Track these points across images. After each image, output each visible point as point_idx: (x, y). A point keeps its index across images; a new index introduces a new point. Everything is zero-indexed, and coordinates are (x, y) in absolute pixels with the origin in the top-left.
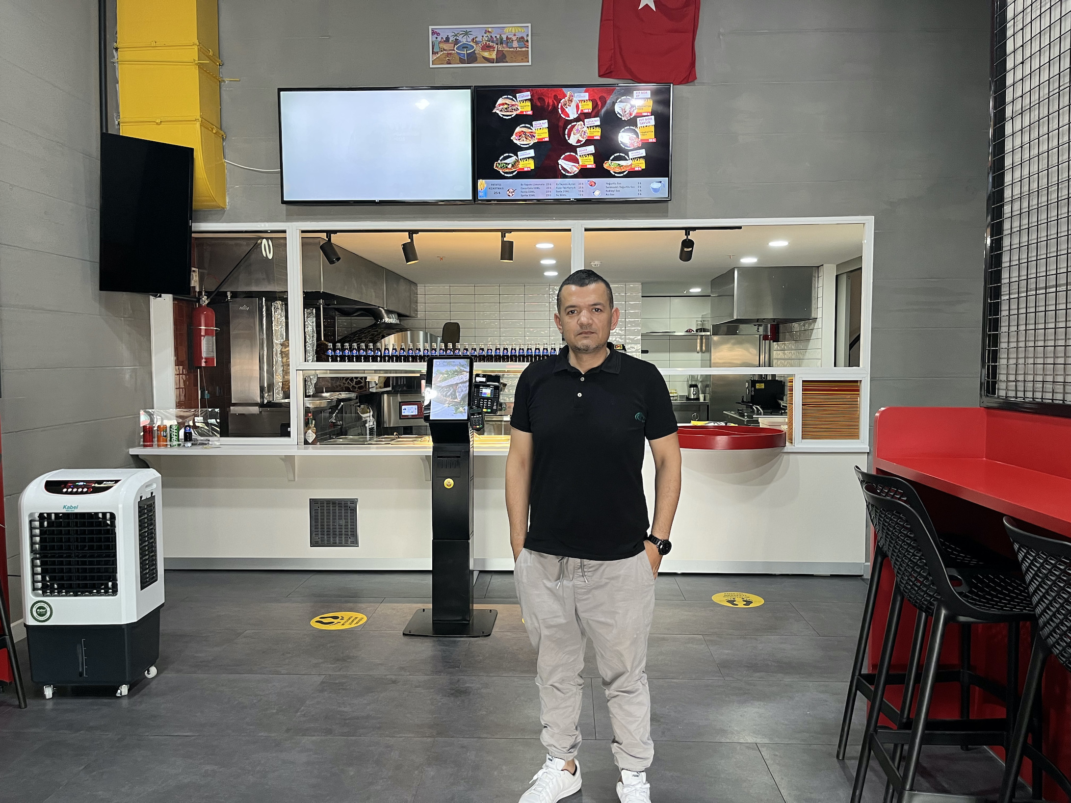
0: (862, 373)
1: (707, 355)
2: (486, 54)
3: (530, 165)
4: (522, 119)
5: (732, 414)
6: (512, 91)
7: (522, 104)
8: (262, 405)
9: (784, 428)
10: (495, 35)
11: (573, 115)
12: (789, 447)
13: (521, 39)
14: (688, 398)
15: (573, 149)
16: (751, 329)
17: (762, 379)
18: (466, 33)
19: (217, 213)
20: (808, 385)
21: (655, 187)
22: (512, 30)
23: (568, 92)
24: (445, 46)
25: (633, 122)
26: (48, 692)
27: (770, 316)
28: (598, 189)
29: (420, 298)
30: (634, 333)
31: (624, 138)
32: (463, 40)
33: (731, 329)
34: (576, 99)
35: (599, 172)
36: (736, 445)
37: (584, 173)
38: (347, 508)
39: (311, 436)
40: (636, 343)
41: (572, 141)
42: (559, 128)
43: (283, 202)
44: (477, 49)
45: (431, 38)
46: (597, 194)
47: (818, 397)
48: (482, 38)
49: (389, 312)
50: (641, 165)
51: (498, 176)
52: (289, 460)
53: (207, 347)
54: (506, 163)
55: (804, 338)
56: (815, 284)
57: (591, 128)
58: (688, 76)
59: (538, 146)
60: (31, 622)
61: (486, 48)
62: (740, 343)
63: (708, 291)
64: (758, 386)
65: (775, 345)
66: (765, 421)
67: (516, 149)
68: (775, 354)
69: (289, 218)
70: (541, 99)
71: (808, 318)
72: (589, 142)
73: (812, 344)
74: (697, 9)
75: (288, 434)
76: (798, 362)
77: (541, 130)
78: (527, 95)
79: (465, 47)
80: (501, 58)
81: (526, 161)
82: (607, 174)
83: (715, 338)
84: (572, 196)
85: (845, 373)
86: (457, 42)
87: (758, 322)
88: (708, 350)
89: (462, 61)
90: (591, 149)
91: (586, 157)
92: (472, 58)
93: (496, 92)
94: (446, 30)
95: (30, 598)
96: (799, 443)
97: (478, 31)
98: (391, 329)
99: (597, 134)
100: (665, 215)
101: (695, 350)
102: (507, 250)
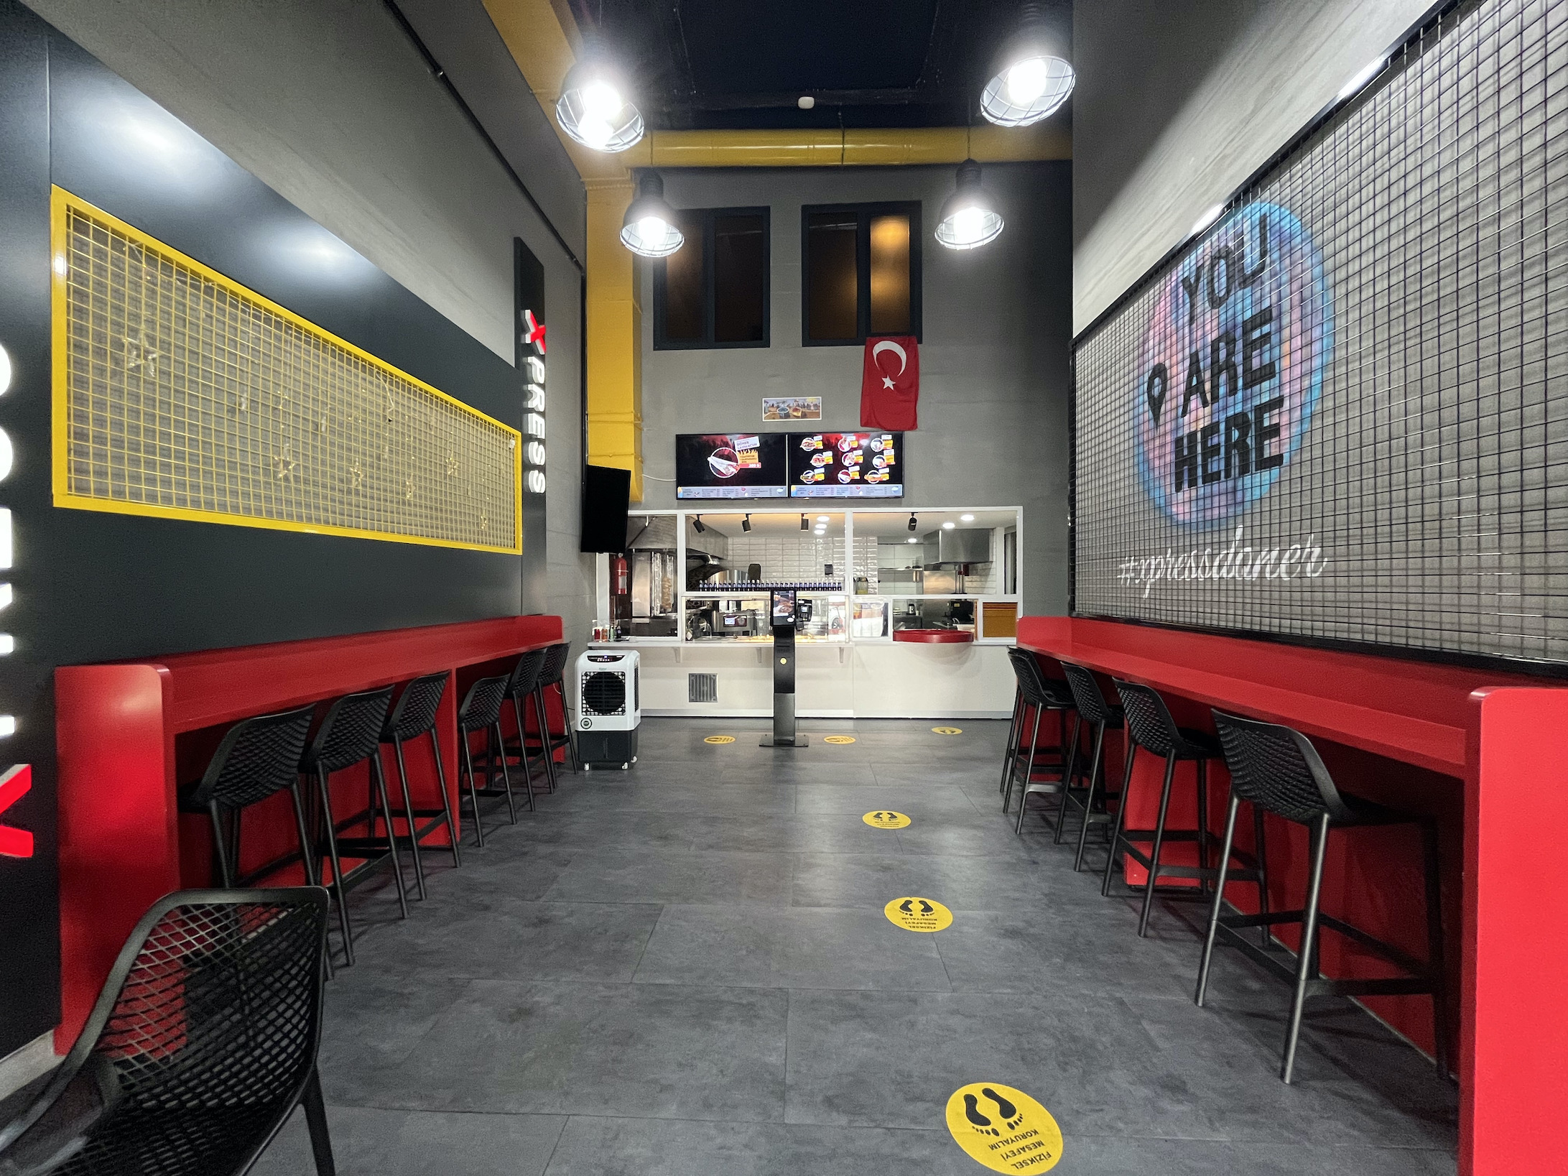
0: (1018, 598)
1: (920, 584)
2: (795, 414)
3: (822, 477)
4: (816, 451)
5: (939, 624)
6: (811, 435)
7: (817, 442)
8: (650, 617)
9: (973, 631)
10: (801, 403)
11: (847, 449)
12: (975, 642)
13: (815, 405)
14: (908, 614)
15: (847, 468)
16: (952, 567)
17: (959, 601)
18: (784, 402)
19: (638, 505)
20: (986, 605)
21: (895, 489)
22: (811, 400)
23: (844, 436)
24: (772, 409)
25: (881, 453)
26: (587, 767)
27: (963, 560)
28: (861, 491)
29: (730, 547)
30: (873, 570)
31: (876, 461)
32: (782, 406)
33: (937, 568)
34: (848, 440)
35: (862, 481)
36: (944, 640)
37: (853, 482)
38: (711, 679)
39: (690, 636)
40: (874, 576)
41: (846, 463)
42: (838, 456)
43: (678, 499)
44: (790, 411)
45: (764, 405)
46: (861, 494)
47: (991, 612)
48: (793, 405)
49: (713, 557)
50: (887, 477)
51: (802, 483)
52: (676, 650)
53: (622, 582)
54: (807, 476)
55: (985, 573)
56: (991, 538)
57: (858, 456)
58: (913, 426)
59: (826, 466)
60: (581, 729)
61: (796, 410)
62: (942, 576)
63: (922, 541)
64: (956, 605)
65: (966, 578)
66: (960, 627)
67: (813, 468)
68: (967, 584)
69: (679, 507)
70: (828, 440)
71: (986, 560)
72: (856, 464)
73: (990, 578)
74: (917, 390)
75: (676, 635)
76: (981, 590)
77: (828, 457)
78: (820, 437)
79: (783, 410)
80: (804, 415)
81: (819, 474)
82: (866, 482)
83: (926, 573)
84: (846, 495)
85: (1010, 598)
86: (778, 407)
87: (955, 563)
88: (921, 580)
89: (781, 418)
90: (857, 468)
91: (854, 472)
92: (787, 416)
93: (801, 436)
94: (772, 400)
95: (580, 716)
96: (981, 640)
97: (791, 401)
98: (717, 569)
99: (861, 460)
100: (900, 505)
101: (912, 581)
102: (805, 524)
